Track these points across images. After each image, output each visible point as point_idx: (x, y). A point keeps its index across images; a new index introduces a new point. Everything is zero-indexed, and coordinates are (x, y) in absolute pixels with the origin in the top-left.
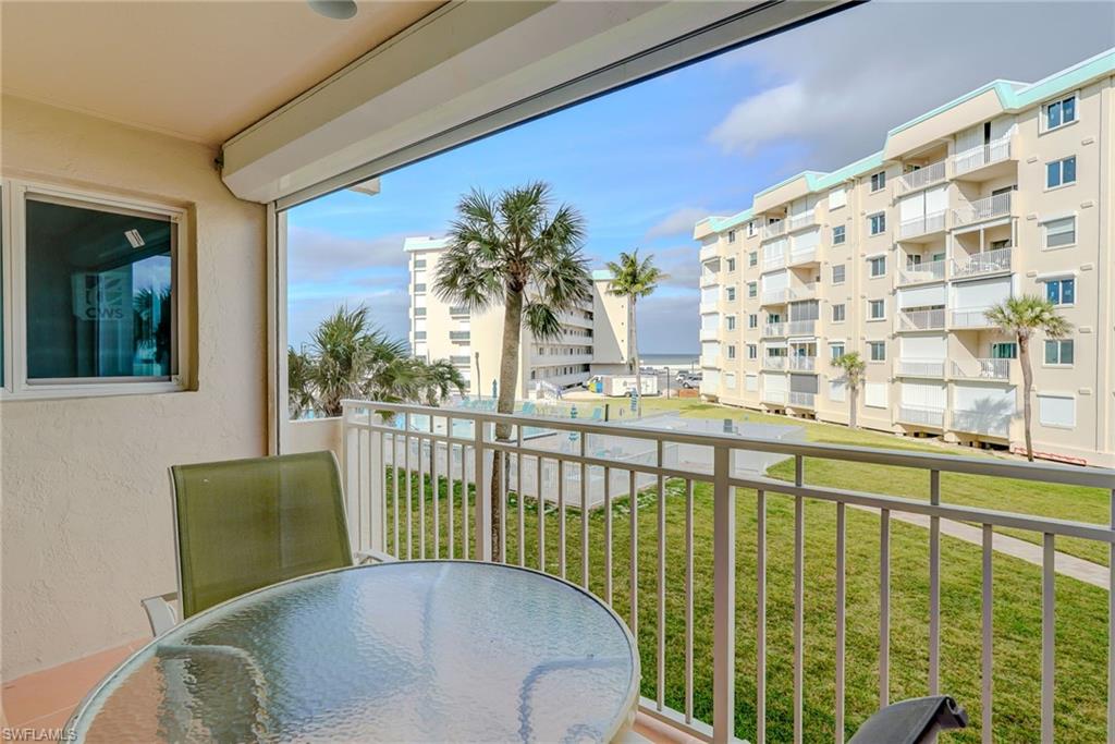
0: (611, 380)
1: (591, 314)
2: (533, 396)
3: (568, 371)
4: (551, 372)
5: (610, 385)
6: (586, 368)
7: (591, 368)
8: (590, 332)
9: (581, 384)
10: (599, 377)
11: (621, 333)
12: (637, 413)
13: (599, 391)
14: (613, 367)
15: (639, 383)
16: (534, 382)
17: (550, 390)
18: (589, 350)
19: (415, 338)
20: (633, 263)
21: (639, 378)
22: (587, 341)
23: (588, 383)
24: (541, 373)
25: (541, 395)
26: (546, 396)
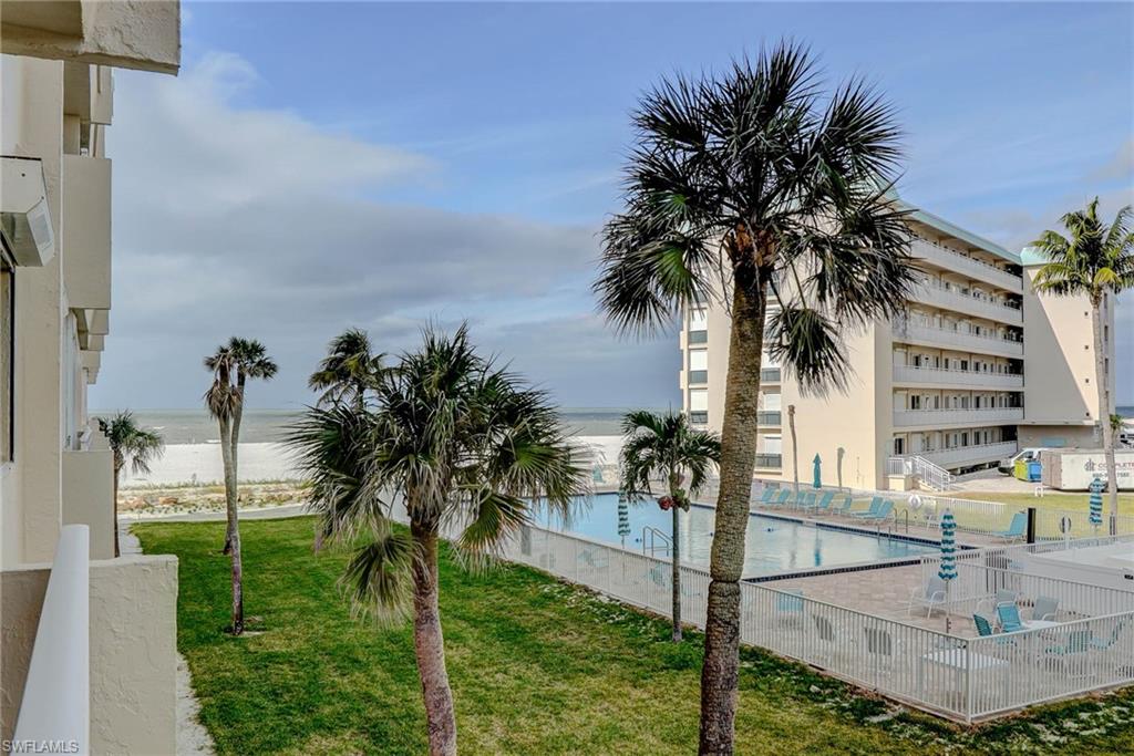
0: (1059, 456)
1: (1019, 331)
2: (897, 484)
3: (971, 438)
4: (937, 441)
5: (1056, 468)
6: (1009, 433)
7: (1019, 433)
8: (1016, 367)
9: (995, 464)
10: (1036, 451)
11: (1083, 365)
12: (1105, 527)
13: (1033, 478)
14: (1072, 432)
15: (1112, 466)
16: (900, 458)
17: (930, 475)
18: (1015, 400)
19: (690, 382)
20: (1092, 224)
21: (1110, 456)
22: (1012, 383)
23: (1012, 463)
24: (915, 443)
25: (913, 484)
26: (923, 485)
